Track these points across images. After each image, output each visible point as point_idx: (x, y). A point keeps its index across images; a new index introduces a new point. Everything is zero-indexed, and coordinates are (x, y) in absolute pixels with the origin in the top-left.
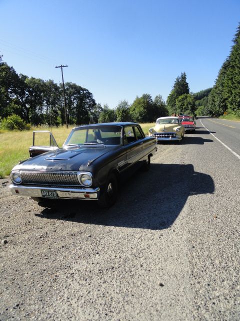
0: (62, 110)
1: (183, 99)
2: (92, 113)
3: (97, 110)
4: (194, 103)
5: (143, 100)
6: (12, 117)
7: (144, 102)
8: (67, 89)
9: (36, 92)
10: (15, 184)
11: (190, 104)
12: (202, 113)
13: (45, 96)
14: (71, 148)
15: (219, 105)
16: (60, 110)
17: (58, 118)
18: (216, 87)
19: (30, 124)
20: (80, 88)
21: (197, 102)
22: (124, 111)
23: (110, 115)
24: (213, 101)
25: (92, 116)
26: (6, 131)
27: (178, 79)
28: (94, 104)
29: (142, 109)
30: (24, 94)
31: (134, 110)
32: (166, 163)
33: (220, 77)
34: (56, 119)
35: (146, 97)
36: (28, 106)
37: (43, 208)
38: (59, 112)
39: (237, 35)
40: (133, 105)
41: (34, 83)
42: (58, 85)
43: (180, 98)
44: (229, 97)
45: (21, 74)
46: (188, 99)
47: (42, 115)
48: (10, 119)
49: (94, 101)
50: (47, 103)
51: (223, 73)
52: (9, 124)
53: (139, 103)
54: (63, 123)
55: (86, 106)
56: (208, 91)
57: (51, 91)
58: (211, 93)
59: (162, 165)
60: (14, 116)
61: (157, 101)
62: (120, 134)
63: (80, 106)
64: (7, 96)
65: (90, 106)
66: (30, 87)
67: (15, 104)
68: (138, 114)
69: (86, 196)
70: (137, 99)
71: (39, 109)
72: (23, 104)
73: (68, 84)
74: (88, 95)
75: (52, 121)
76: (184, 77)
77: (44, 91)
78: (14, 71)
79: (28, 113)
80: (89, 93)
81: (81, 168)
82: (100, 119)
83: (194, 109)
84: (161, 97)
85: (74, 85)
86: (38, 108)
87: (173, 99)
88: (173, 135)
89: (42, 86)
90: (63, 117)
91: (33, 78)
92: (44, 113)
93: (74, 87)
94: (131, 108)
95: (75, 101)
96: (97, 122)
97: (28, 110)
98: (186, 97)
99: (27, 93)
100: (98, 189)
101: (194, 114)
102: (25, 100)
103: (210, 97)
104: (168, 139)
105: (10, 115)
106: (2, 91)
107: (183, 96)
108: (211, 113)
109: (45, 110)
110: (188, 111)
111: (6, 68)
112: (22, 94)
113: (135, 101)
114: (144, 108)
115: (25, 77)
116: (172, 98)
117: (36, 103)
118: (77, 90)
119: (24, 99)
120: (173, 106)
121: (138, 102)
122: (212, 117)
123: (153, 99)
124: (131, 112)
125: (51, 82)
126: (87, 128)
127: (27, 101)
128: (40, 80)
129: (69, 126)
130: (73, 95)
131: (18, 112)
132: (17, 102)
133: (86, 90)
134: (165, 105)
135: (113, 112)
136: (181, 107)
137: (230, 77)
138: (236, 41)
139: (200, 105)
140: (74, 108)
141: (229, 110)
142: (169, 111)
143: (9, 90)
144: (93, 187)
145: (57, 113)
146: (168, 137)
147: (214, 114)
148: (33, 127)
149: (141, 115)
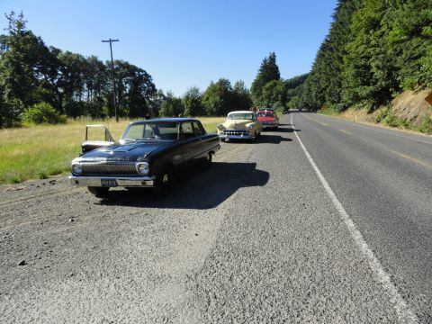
0: (110, 97)
1: (272, 87)
2: (151, 102)
3: (158, 98)
4: (285, 92)
5: (219, 86)
6: (40, 106)
7: (220, 89)
8: (117, 69)
9: (73, 72)
10: (74, 175)
11: (280, 93)
12: (297, 105)
13: (86, 77)
14: (129, 143)
15: (316, 96)
16: (106, 97)
17: (104, 108)
18: (313, 73)
19: (65, 116)
20: (135, 68)
21: (290, 91)
22: (194, 101)
23: (175, 106)
24: (309, 90)
25: (150, 106)
26: (33, 124)
27: (265, 61)
28: (154, 90)
29: (218, 98)
30: (57, 74)
31: (207, 99)
32: (230, 161)
33: (317, 60)
34: (101, 110)
35: (224, 83)
36: (61, 90)
37: (101, 199)
38: (105, 99)
39: (336, 9)
40: (207, 92)
41: (71, 60)
42: (104, 63)
43: (268, 85)
44: (327, 86)
45: (51, 47)
46: (278, 87)
47: (81, 103)
48: (36, 109)
49: (153, 86)
50: (88, 87)
51: (321, 56)
52: (35, 115)
53: (214, 91)
54: (111, 115)
55: (143, 93)
56: (304, 78)
57: (94, 71)
58: (307, 80)
59: (225, 163)
60: (43, 105)
61: (237, 89)
62: (177, 130)
63: (135, 92)
64: (32, 76)
65: (148, 92)
66: (64, 65)
67: (43, 87)
68: (213, 105)
69: (143, 183)
70: (212, 85)
71: (77, 95)
72: (55, 88)
73: (118, 62)
74: (146, 78)
75: (95, 112)
76: (273, 59)
77: (84, 71)
78: (42, 43)
79: (61, 100)
80: (146, 75)
81: (139, 159)
82: (162, 110)
83: (285, 100)
84: (242, 84)
85: (127, 63)
86: (75, 93)
87: (258, 87)
88: (245, 132)
89: (82, 64)
90: (111, 107)
91: (69, 53)
92: (85, 100)
93: (126, 66)
94: (203, 96)
95: (127, 85)
96: (157, 115)
97: (61, 95)
98: (275, 84)
99: (60, 72)
100: (154, 177)
101: (285, 106)
102: (58, 82)
103: (305, 86)
104: (239, 137)
105: (37, 102)
106: (26, 70)
107: (271, 83)
108: (306, 105)
109: (86, 96)
110: (277, 103)
111: (31, 39)
112: (53, 75)
113: (209, 88)
114: (221, 98)
115: (57, 51)
116: (257, 85)
117: (73, 87)
118: (131, 70)
119: (55, 81)
120: (258, 95)
121: (213, 89)
122: (309, 111)
123: (233, 85)
124: (203, 102)
125: (95, 59)
126: (145, 123)
127: (60, 84)
128: (78, 56)
129: (120, 119)
130: (125, 77)
131: (47, 98)
132: (46, 85)
133: (143, 71)
134: (248, 94)
135: (178, 101)
136: (269, 97)
137: (328, 61)
138: (335, 17)
139: (294, 95)
140: (127, 95)
141: (328, 103)
142: (254, 102)
143: (35, 69)
144: (149, 175)
145: (103, 101)
146: (240, 134)
147: (311, 108)
148: (69, 120)
149: (215, 106)
